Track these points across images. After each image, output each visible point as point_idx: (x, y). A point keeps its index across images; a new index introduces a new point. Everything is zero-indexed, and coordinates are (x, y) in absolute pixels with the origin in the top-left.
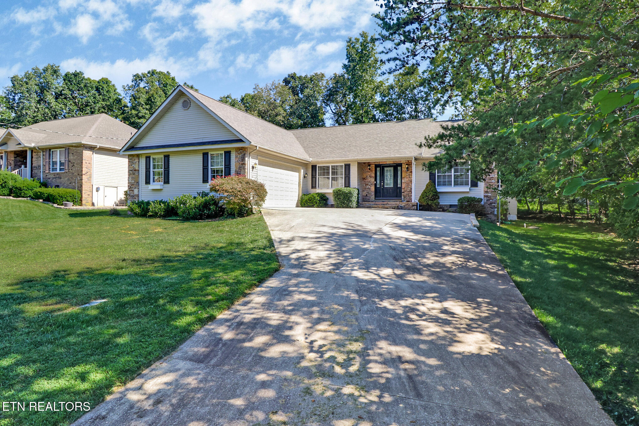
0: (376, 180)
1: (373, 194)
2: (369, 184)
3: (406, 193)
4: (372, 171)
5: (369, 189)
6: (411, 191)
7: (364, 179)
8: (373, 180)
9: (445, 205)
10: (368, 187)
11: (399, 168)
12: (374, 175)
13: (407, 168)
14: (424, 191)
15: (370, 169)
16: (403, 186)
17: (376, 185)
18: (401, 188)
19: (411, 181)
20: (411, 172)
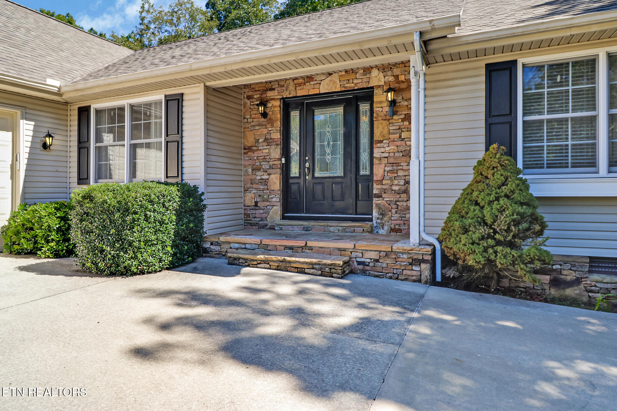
0: (286, 152)
1: (276, 199)
2: (265, 166)
3: (387, 197)
4: (271, 122)
5: (265, 182)
6: (406, 192)
7: (248, 149)
8: (276, 152)
9: (567, 259)
10: (260, 175)
11: (364, 107)
12: (277, 136)
13: (393, 103)
14: (468, 192)
15: (264, 115)
16: (379, 171)
17: (286, 169)
18: (370, 178)
19: (407, 154)
20: (408, 118)
